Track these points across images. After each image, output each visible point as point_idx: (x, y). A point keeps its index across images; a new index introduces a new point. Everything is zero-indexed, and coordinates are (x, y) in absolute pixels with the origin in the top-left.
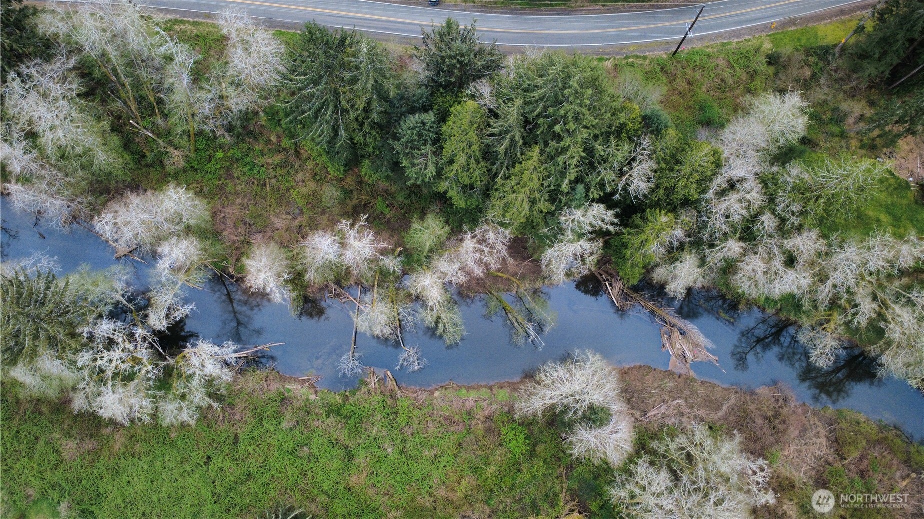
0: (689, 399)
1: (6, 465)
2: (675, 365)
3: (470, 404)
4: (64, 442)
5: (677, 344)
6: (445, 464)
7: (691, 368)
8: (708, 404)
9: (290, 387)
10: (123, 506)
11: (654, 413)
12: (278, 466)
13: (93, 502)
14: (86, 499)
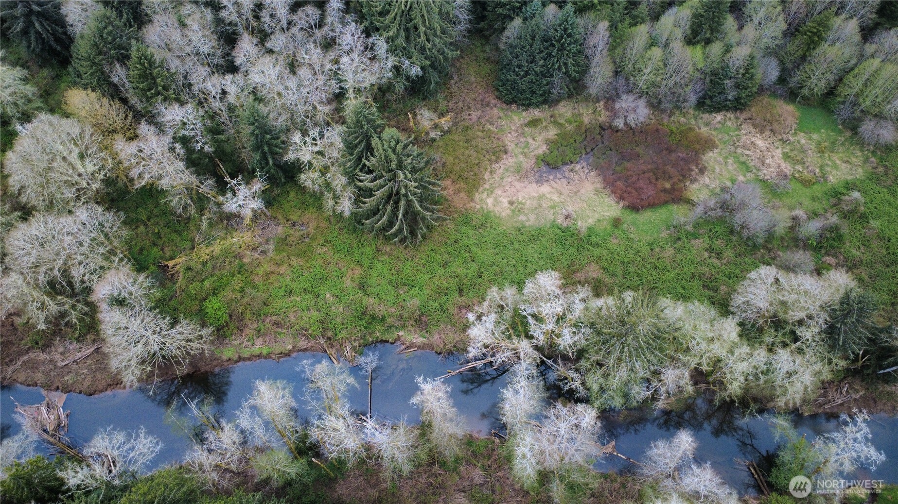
0: (53, 368)
1: (640, 256)
2: (59, 399)
3: (259, 342)
4: (600, 277)
5: (52, 419)
6: (280, 291)
7: (44, 398)
8: (35, 365)
9: (422, 339)
10: (540, 238)
11: (88, 351)
12: (421, 275)
13: (563, 238)
14: (569, 238)
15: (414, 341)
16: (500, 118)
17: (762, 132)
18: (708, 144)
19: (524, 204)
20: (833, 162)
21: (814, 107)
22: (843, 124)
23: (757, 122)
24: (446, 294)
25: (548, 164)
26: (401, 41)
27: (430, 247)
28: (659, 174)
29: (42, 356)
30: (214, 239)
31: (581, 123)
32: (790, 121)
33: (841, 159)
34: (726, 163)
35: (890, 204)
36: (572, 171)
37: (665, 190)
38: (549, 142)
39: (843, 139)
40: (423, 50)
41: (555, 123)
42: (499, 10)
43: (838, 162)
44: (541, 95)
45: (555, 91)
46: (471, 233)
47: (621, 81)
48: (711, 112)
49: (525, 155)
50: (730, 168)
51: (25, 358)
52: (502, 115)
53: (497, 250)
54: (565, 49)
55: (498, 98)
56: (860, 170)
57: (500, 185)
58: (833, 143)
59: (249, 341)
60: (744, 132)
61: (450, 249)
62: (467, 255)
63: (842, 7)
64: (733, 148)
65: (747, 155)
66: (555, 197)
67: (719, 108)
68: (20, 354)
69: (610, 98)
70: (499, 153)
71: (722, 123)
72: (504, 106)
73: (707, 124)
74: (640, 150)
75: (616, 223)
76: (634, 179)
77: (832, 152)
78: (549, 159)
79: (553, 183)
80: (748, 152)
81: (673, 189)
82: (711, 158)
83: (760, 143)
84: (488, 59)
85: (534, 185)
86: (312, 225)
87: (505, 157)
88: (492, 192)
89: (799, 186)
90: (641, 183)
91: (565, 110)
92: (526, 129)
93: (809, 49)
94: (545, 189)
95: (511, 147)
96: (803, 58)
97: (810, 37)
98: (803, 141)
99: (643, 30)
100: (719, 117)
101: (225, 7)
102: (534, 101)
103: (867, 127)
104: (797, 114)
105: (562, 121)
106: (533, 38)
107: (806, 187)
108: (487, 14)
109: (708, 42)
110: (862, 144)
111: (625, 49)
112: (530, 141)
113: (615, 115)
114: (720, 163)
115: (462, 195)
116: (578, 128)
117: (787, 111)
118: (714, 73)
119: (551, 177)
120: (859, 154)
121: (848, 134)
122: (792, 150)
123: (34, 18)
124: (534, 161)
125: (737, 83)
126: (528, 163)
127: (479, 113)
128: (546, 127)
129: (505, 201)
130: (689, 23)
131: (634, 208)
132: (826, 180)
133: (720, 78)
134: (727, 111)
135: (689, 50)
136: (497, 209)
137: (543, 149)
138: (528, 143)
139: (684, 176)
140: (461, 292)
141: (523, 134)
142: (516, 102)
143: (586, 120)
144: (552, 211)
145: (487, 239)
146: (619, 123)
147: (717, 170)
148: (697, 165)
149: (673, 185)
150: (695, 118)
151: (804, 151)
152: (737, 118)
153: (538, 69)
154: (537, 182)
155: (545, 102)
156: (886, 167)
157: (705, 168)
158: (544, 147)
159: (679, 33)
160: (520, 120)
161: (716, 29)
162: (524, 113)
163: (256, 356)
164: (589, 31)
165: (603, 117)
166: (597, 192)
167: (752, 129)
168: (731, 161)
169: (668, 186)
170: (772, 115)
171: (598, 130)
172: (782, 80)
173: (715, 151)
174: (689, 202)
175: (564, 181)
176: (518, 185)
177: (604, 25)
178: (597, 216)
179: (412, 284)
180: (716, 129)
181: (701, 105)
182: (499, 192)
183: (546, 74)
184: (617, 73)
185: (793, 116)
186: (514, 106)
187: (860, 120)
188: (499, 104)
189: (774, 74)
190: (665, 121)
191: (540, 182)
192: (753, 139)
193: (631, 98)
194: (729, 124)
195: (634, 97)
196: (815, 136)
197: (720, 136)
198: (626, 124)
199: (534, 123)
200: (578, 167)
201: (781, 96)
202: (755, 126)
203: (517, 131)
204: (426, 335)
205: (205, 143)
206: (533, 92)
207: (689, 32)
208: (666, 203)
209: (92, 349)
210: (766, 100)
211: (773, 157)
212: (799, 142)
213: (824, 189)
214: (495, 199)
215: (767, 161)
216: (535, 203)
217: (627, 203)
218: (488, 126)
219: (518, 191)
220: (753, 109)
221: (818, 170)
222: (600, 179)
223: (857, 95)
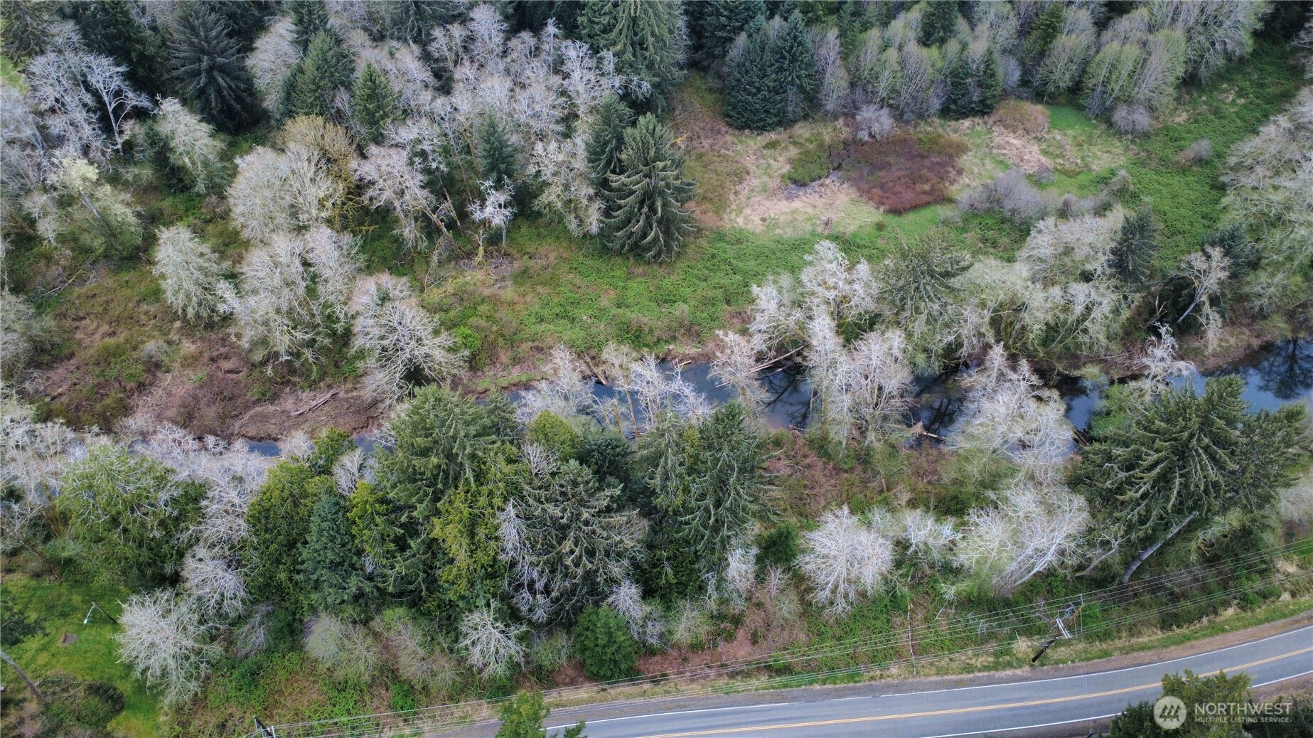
3: (516, 369)
6: (531, 318)
8: (265, 418)
9: (695, 350)
11: (324, 398)
15: (687, 352)
16: (733, 143)
17: (1014, 132)
18: (961, 149)
19: (778, 219)
20: (1094, 154)
21: (1063, 106)
22: (1096, 119)
23: (1008, 122)
24: (714, 305)
25: (795, 182)
26: (628, 56)
27: (687, 263)
28: (915, 179)
29: (271, 408)
30: (445, 279)
31: (823, 141)
32: (1041, 119)
33: (1101, 150)
34: (984, 165)
35: (1159, 183)
36: (822, 185)
37: (925, 192)
38: (790, 161)
39: (1099, 132)
40: (650, 67)
41: (795, 143)
42: (720, 34)
43: (1099, 153)
44: (775, 115)
45: (790, 109)
46: (728, 247)
47: (859, 92)
48: (957, 119)
49: (770, 177)
50: (989, 167)
51: (252, 412)
52: (736, 141)
53: (758, 261)
54: (797, 61)
55: (728, 124)
56: (1122, 158)
57: (747, 205)
58: (1090, 136)
59: (504, 370)
60: (995, 134)
61: (708, 264)
62: (728, 268)
63: (1070, 3)
64: (987, 150)
65: (1003, 154)
66: (810, 210)
67: (964, 113)
68: (247, 407)
69: (849, 111)
70: (740, 175)
71: (972, 128)
72: (737, 132)
73: (956, 131)
74: (891, 159)
75: (880, 227)
76: (890, 184)
77: (1091, 145)
78: (795, 176)
79: (804, 198)
80: (1004, 151)
81: (933, 190)
82: (966, 160)
83: (1015, 142)
84: (710, 90)
85: (785, 202)
86: (552, 256)
87: (748, 177)
88: (741, 212)
89: (1063, 177)
90: (898, 188)
91: (802, 130)
92: (765, 152)
93: (1046, 43)
94: (797, 204)
95: (752, 168)
96: (1042, 54)
97: (1045, 31)
98: (1058, 137)
99: (874, 35)
100: (967, 123)
101: (435, 39)
102: (769, 121)
103: (1120, 115)
104: (1048, 112)
105: (802, 141)
106: (763, 49)
107: (1071, 177)
108: (704, 41)
109: (943, 41)
110: (1120, 133)
111: (858, 56)
112: (771, 161)
113: (858, 128)
114: (976, 165)
115: (710, 214)
116: (821, 145)
117: (1038, 111)
118: (954, 73)
119: (801, 193)
120: (1119, 144)
121: (1103, 127)
122: (1048, 147)
123: (216, 73)
124: (779, 180)
125: (979, 81)
126: (773, 183)
127: (710, 141)
128: (786, 147)
129: (757, 220)
130: (920, 25)
131: (896, 212)
132: (1089, 170)
133: (962, 79)
134: (974, 116)
135: (925, 52)
136: (750, 227)
137: (787, 169)
138: (769, 165)
139: (942, 179)
140: (728, 302)
141: (763, 157)
142: (749, 127)
143: (827, 139)
144: (809, 223)
145: (746, 251)
146: (864, 135)
147: (976, 170)
148: (954, 167)
149: (933, 186)
150: (942, 126)
151: (1061, 147)
152: (985, 123)
153: (771, 84)
154: (787, 199)
155: (780, 123)
156: (1148, 151)
157: (963, 169)
158: (788, 167)
159: (912, 35)
160: (756, 144)
161: (949, 29)
162: (759, 138)
163: (514, 385)
164: (818, 44)
165: (845, 133)
166: (853, 202)
167: (1003, 129)
168: (987, 161)
169: (927, 187)
170: (1021, 114)
171: (842, 146)
172: (1025, 83)
173: (970, 154)
174: (951, 201)
175: (816, 195)
176: (767, 203)
177: (833, 34)
178: (857, 223)
179: (674, 299)
180: (965, 135)
181: (945, 112)
182: (748, 211)
183: (779, 89)
184: (852, 85)
185: (1043, 114)
186: (747, 132)
187: (1112, 109)
188: (730, 131)
189: (1016, 76)
190: (912, 131)
191: (790, 198)
192: (1006, 139)
193: (873, 107)
194: (978, 128)
195: (875, 107)
196: (1070, 132)
197: (971, 141)
198: (871, 135)
199: (772, 145)
200: (828, 181)
201: (1027, 99)
202: (1006, 127)
203: (755, 154)
204: (699, 345)
205: (440, 163)
206: (767, 112)
207: (922, 34)
208: (928, 204)
209: (329, 395)
210: (1012, 102)
211: (1030, 152)
212: (1054, 138)
213: (1090, 177)
214: (746, 218)
215: (1026, 157)
216: (789, 218)
217: (887, 207)
218: (723, 151)
219: (768, 209)
220: (1001, 111)
221: (1079, 161)
222: (854, 189)
223: (1104, 84)
